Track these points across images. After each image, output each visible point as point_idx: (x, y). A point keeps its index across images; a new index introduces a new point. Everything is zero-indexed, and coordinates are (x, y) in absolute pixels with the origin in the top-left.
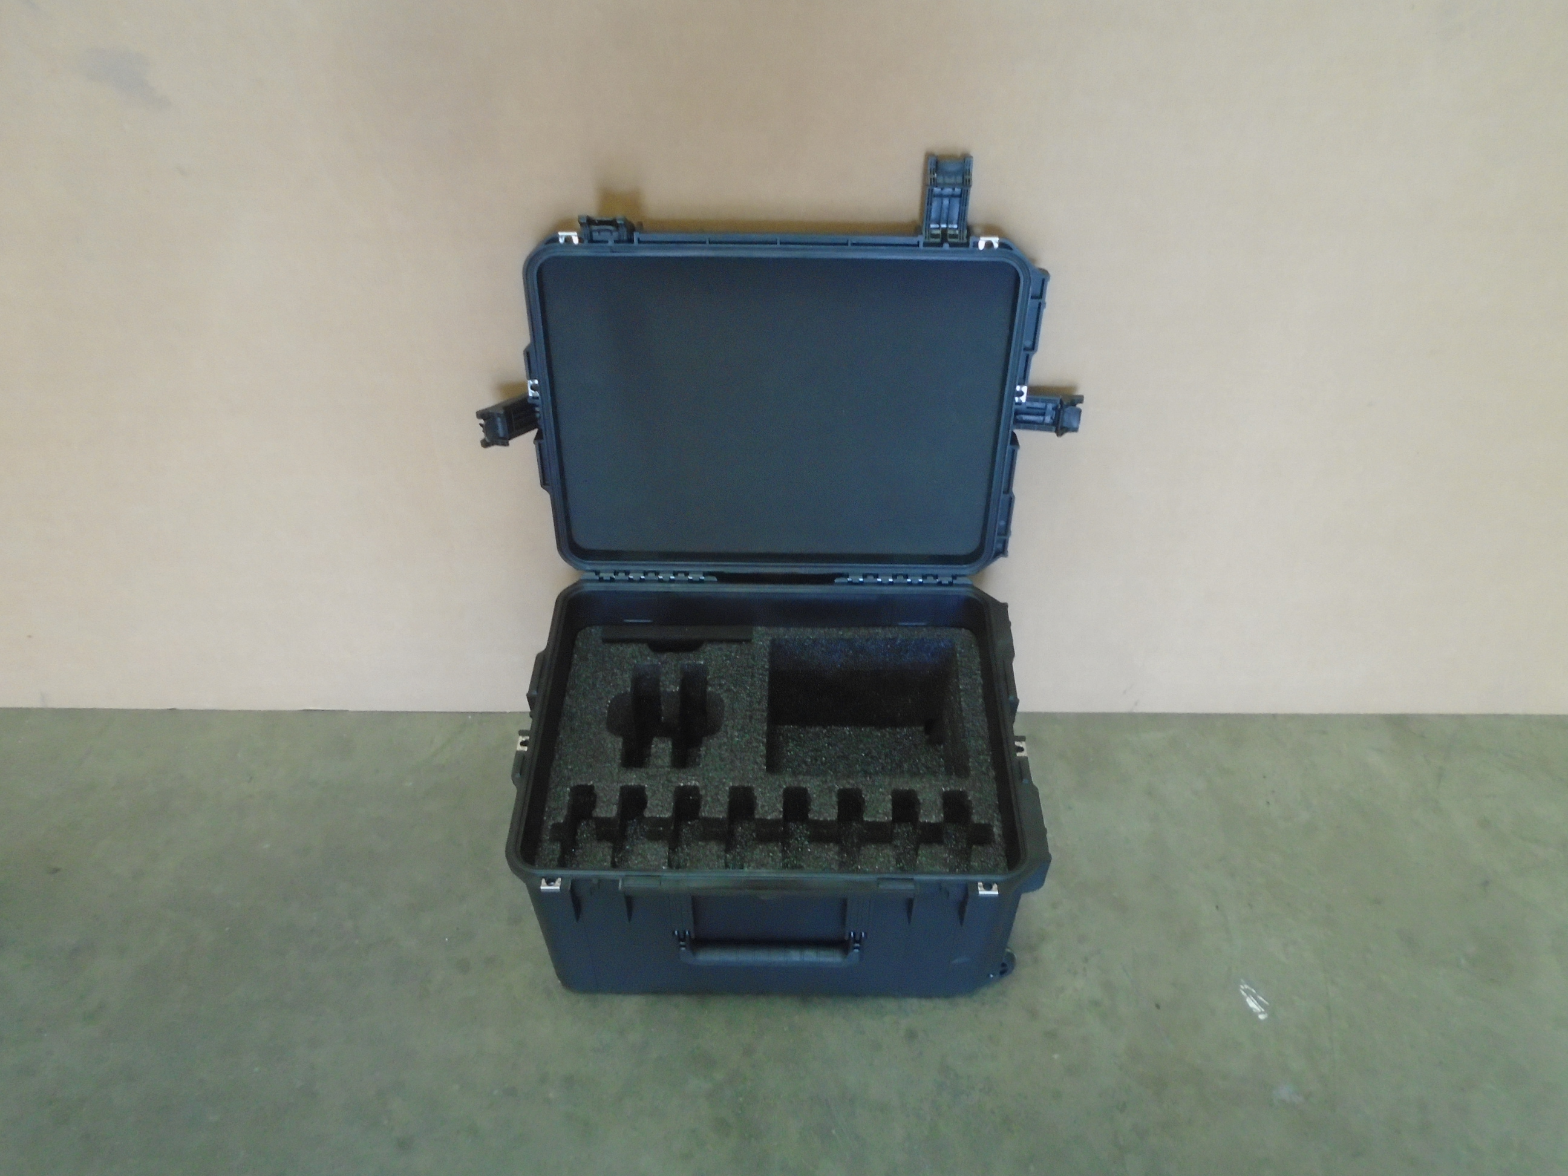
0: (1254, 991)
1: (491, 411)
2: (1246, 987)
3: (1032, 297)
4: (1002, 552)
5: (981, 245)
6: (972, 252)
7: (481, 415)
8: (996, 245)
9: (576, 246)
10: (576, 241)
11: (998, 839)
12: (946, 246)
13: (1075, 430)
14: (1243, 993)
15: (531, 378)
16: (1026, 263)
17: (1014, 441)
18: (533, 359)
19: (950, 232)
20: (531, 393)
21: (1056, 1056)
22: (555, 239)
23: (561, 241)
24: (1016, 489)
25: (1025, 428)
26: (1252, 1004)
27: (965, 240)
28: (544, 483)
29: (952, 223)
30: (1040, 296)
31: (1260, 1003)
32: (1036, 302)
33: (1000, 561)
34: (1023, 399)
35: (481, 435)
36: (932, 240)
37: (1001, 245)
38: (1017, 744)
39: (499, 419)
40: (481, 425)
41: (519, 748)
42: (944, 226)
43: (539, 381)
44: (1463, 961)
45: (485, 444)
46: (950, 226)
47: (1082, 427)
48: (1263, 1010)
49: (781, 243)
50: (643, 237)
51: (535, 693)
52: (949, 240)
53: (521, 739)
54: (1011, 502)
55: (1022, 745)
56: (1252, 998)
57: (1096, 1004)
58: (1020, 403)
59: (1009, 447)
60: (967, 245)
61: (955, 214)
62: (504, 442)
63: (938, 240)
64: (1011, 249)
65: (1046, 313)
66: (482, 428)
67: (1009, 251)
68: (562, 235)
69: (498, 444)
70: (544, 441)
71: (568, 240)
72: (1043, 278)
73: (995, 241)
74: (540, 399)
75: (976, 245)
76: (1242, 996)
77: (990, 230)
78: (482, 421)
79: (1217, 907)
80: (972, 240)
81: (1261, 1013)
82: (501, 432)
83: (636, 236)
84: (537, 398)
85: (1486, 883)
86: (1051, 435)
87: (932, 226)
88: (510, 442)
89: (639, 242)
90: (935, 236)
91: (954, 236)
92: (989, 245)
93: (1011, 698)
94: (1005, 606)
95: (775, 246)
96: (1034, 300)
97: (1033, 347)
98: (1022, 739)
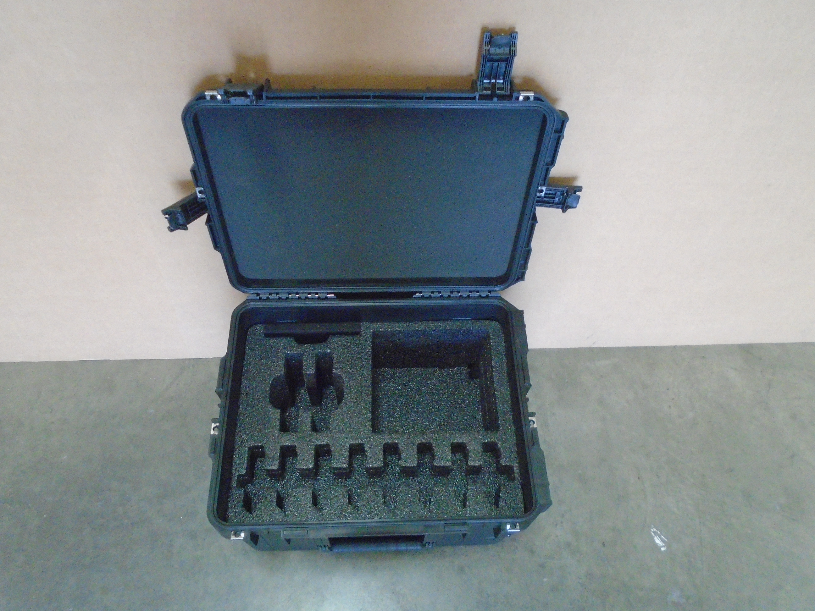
0: (659, 532)
1: (171, 209)
2: (655, 530)
3: (555, 132)
5: (521, 98)
6: (515, 105)
7: (165, 212)
8: (532, 99)
9: (219, 102)
10: (219, 97)
11: (517, 476)
12: (495, 99)
13: (575, 208)
14: (652, 534)
15: (198, 186)
16: (552, 110)
17: (534, 219)
18: (197, 175)
19: (497, 86)
20: (199, 195)
21: (545, 580)
22: (203, 96)
23: (208, 98)
26: (658, 541)
27: (509, 94)
28: (216, 246)
29: (499, 79)
30: (560, 131)
31: (662, 540)
32: (557, 135)
33: (520, 283)
35: (166, 224)
36: (485, 93)
37: (536, 99)
38: (530, 418)
39: (178, 213)
40: (166, 218)
41: (212, 432)
42: (493, 81)
43: (204, 188)
44: (778, 508)
45: (171, 230)
46: (498, 81)
47: (579, 206)
48: (664, 545)
50: (270, 94)
51: (221, 390)
52: (497, 93)
53: (213, 425)
55: (534, 419)
56: (658, 537)
57: (568, 544)
58: (540, 196)
59: (530, 222)
60: (511, 98)
61: (503, 70)
62: (183, 227)
63: (489, 92)
64: (542, 101)
65: (563, 143)
66: (167, 220)
67: (541, 103)
68: (208, 93)
69: (179, 229)
70: (212, 223)
71: (213, 98)
72: (563, 119)
73: (531, 94)
74: (206, 199)
75: (517, 99)
76: (652, 536)
78: (167, 216)
79: (639, 478)
80: (515, 95)
81: (663, 546)
82: (181, 220)
83: (264, 94)
84: (204, 198)
85: (792, 456)
87: (485, 81)
88: (189, 226)
89: (267, 98)
90: (487, 90)
91: (500, 89)
92: (527, 98)
94: (522, 312)
95: (369, 100)
97: (552, 163)
98: (533, 414)
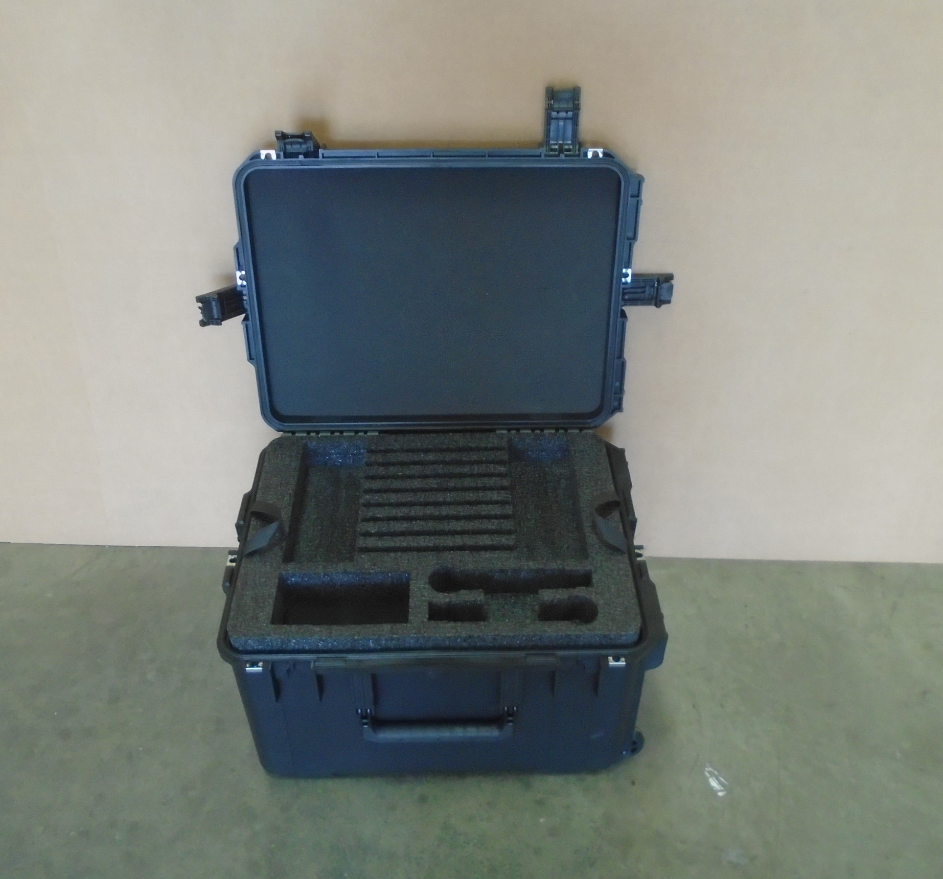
1: (207, 297)
4: (619, 408)
5: (590, 155)
6: (583, 160)
7: (199, 299)
8: (601, 155)
9: (273, 162)
10: (274, 157)
12: (562, 156)
13: (669, 302)
15: (240, 269)
16: (624, 169)
17: (623, 315)
18: (241, 255)
19: (566, 147)
22: (258, 156)
23: (263, 157)
24: (627, 355)
25: (631, 305)
27: (577, 153)
28: (250, 358)
29: (567, 140)
30: (637, 195)
32: (635, 199)
33: (617, 415)
34: (629, 279)
35: (199, 316)
36: (551, 153)
37: (605, 154)
38: (637, 551)
39: (214, 303)
40: (200, 308)
41: (229, 564)
42: (561, 142)
43: (245, 271)
45: (203, 324)
47: (674, 299)
49: (434, 156)
50: (327, 153)
51: (242, 523)
52: (565, 153)
53: (230, 557)
54: (623, 365)
55: (641, 552)
58: (626, 283)
59: (619, 319)
60: (579, 155)
61: (569, 133)
62: (218, 322)
63: (557, 153)
64: (613, 158)
66: (200, 311)
67: (611, 159)
68: (263, 153)
69: (213, 324)
70: (249, 323)
71: (268, 156)
72: (640, 181)
73: (600, 151)
74: (246, 288)
75: (586, 155)
77: (595, 145)
78: (200, 305)
80: (582, 150)
82: (216, 314)
83: (321, 151)
84: (244, 287)
86: (652, 309)
87: (552, 142)
88: (223, 323)
89: (324, 156)
90: (555, 150)
91: (569, 150)
92: (596, 155)
93: (630, 517)
94: (622, 451)
96: (633, 198)
97: (634, 238)
98: (641, 547)
